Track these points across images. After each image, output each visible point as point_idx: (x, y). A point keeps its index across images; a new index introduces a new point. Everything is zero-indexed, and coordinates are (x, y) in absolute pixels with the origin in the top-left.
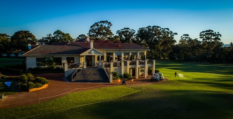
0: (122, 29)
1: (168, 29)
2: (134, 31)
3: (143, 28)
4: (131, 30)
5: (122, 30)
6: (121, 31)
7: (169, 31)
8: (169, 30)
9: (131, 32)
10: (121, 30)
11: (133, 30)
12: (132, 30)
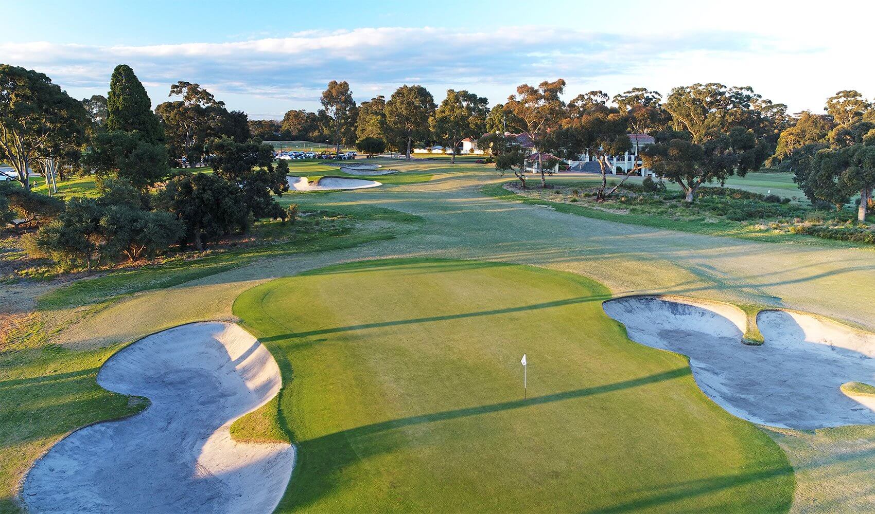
0: (629, 92)
1: (750, 89)
2: (660, 95)
3: (682, 88)
4: (651, 93)
5: (627, 94)
6: (625, 95)
7: (751, 95)
8: (752, 91)
9: (651, 99)
10: (624, 93)
11: (656, 93)
12: (654, 94)
